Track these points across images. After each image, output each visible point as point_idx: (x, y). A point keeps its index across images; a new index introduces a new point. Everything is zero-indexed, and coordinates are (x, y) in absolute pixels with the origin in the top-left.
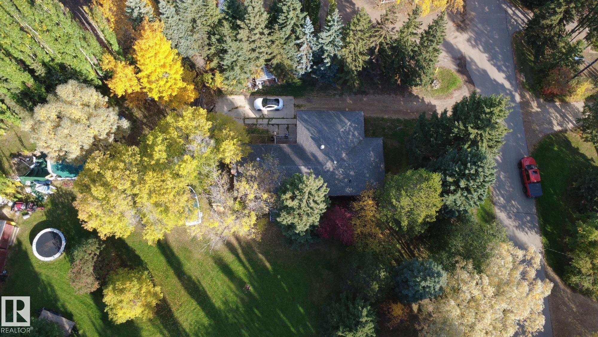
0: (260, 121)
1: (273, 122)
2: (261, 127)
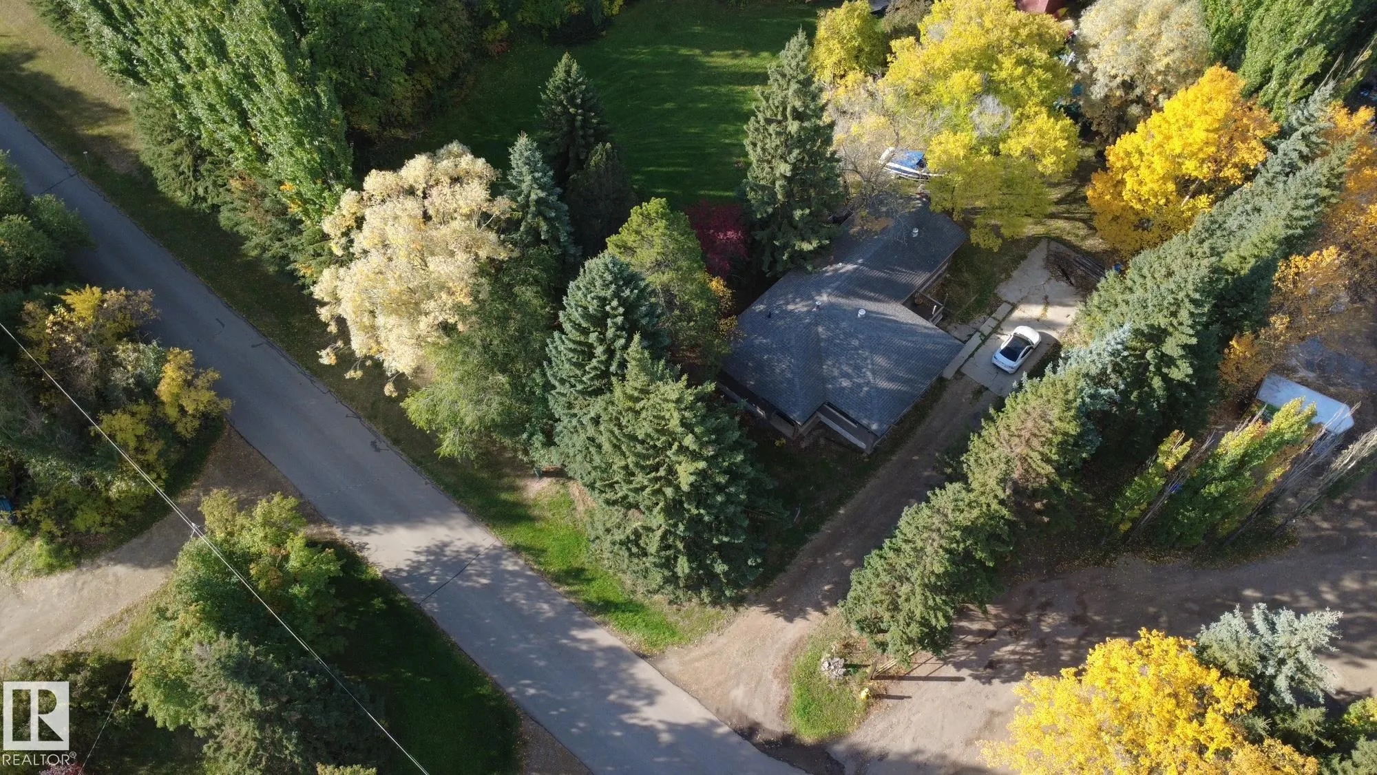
2: (982, 317)
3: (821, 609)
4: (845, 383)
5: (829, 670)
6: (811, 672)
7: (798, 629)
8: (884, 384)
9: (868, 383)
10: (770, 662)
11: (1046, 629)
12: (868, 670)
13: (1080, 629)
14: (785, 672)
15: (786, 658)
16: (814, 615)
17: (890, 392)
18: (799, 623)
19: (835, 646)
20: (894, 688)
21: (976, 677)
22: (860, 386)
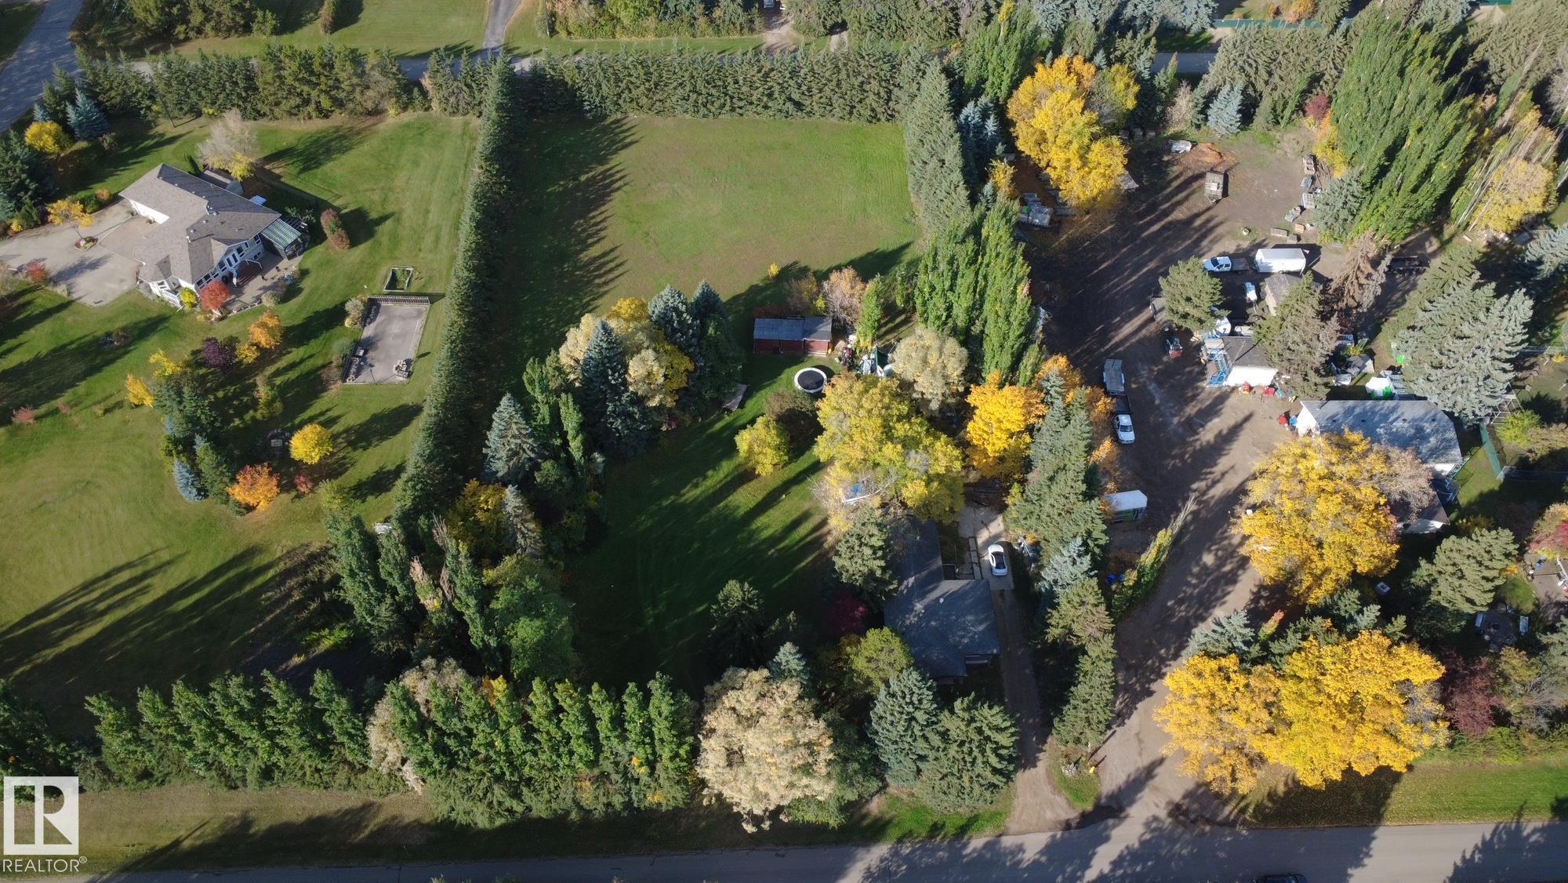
0: (974, 554)
1: (976, 569)
2: (967, 555)
3: (1041, 751)
4: (966, 641)
5: (1069, 772)
6: (1064, 779)
7: (1042, 766)
8: (981, 628)
9: (975, 633)
10: (1046, 790)
11: (1122, 683)
12: (1083, 759)
13: (1132, 671)
14: (1056, 790)
15: (1050, 783)
16: (1041, 755)
17: (986, 628)
18: (1040, 764)
19: (1062, 760)
20: (1098, 757)
21: (1118, 726)
22: (973, 637)
